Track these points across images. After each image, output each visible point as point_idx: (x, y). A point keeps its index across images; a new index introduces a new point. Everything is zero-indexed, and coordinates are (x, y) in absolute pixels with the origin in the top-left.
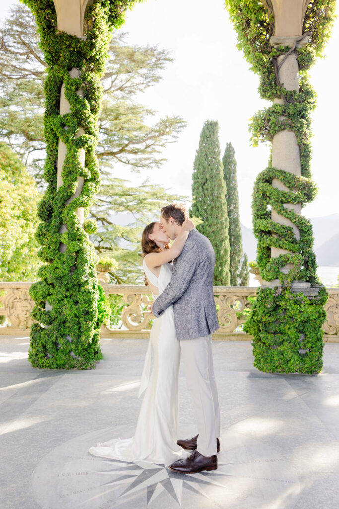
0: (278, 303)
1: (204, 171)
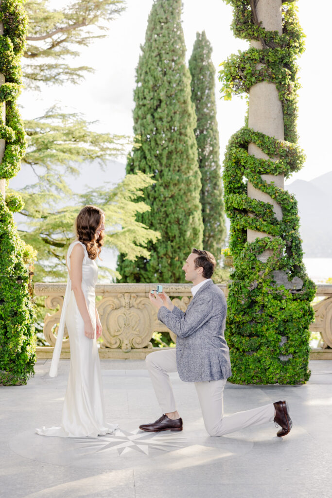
0: (253, 298)
1: (154, 86)
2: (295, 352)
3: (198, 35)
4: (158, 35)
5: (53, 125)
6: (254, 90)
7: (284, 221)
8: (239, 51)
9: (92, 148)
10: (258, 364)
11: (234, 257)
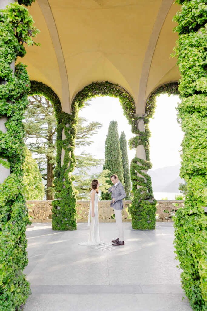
0: (139, 205)
1: (110, 146)
2: (152, 220)
3: (122, 132)
4: (111, 132)
5: (83, 157)
6: (138, 147)
7: (147, 183)
8: (133, 137)
9: (94, 163)
10: (141, 224)
11: (134, 193)
